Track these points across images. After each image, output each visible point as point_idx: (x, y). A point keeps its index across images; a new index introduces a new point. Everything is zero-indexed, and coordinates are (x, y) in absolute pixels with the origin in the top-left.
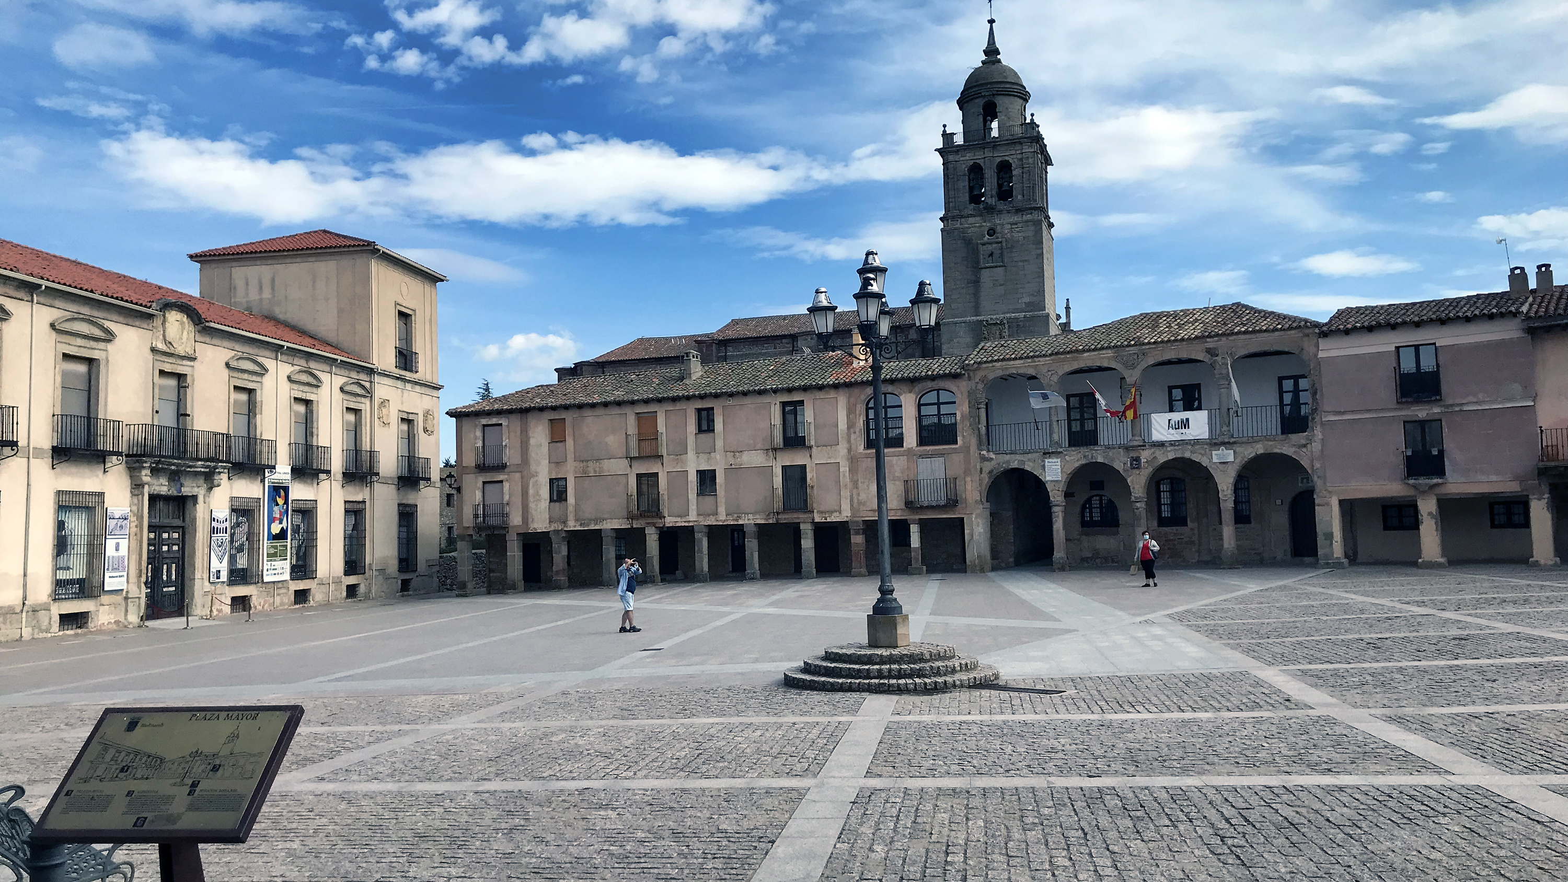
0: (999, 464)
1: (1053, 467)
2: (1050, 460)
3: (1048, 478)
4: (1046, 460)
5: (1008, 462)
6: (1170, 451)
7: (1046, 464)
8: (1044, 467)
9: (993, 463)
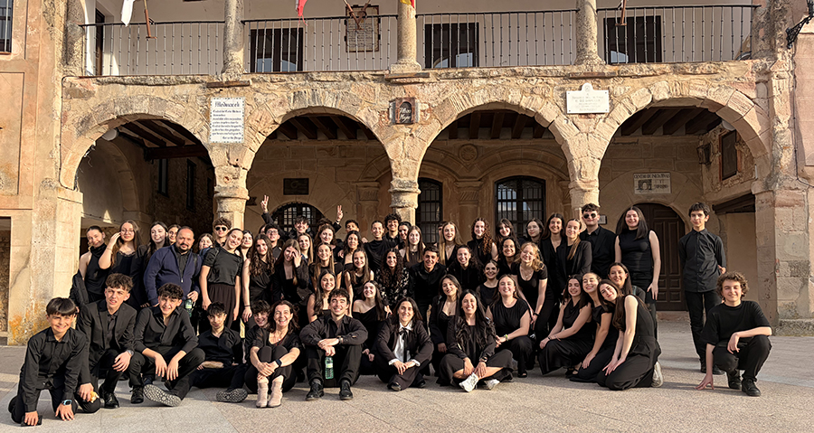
0: (105, 105)
1: (229, 115)
2: (222, 101)
3: (215, 138)
4: (214, 101)
5: (126, 103)
6: (478, 89)
7: (213, 107)
8: (207, 113)
9: (92, 102)
